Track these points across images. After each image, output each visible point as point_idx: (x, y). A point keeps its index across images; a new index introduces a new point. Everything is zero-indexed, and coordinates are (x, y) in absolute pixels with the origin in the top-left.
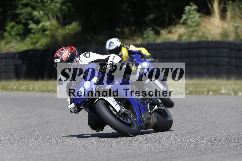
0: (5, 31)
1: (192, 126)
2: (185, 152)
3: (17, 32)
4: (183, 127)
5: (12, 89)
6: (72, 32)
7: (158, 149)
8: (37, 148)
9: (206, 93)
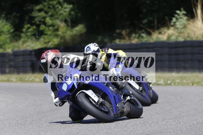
0: (22, 32)
1: (179, 112)
2: (172, 134)
3: (32, 33)
4: (171, 113)
5: (28, 81)
6: (78, 33)
7: (149, 131)
8: (48, 130)
9: (191, 84)
